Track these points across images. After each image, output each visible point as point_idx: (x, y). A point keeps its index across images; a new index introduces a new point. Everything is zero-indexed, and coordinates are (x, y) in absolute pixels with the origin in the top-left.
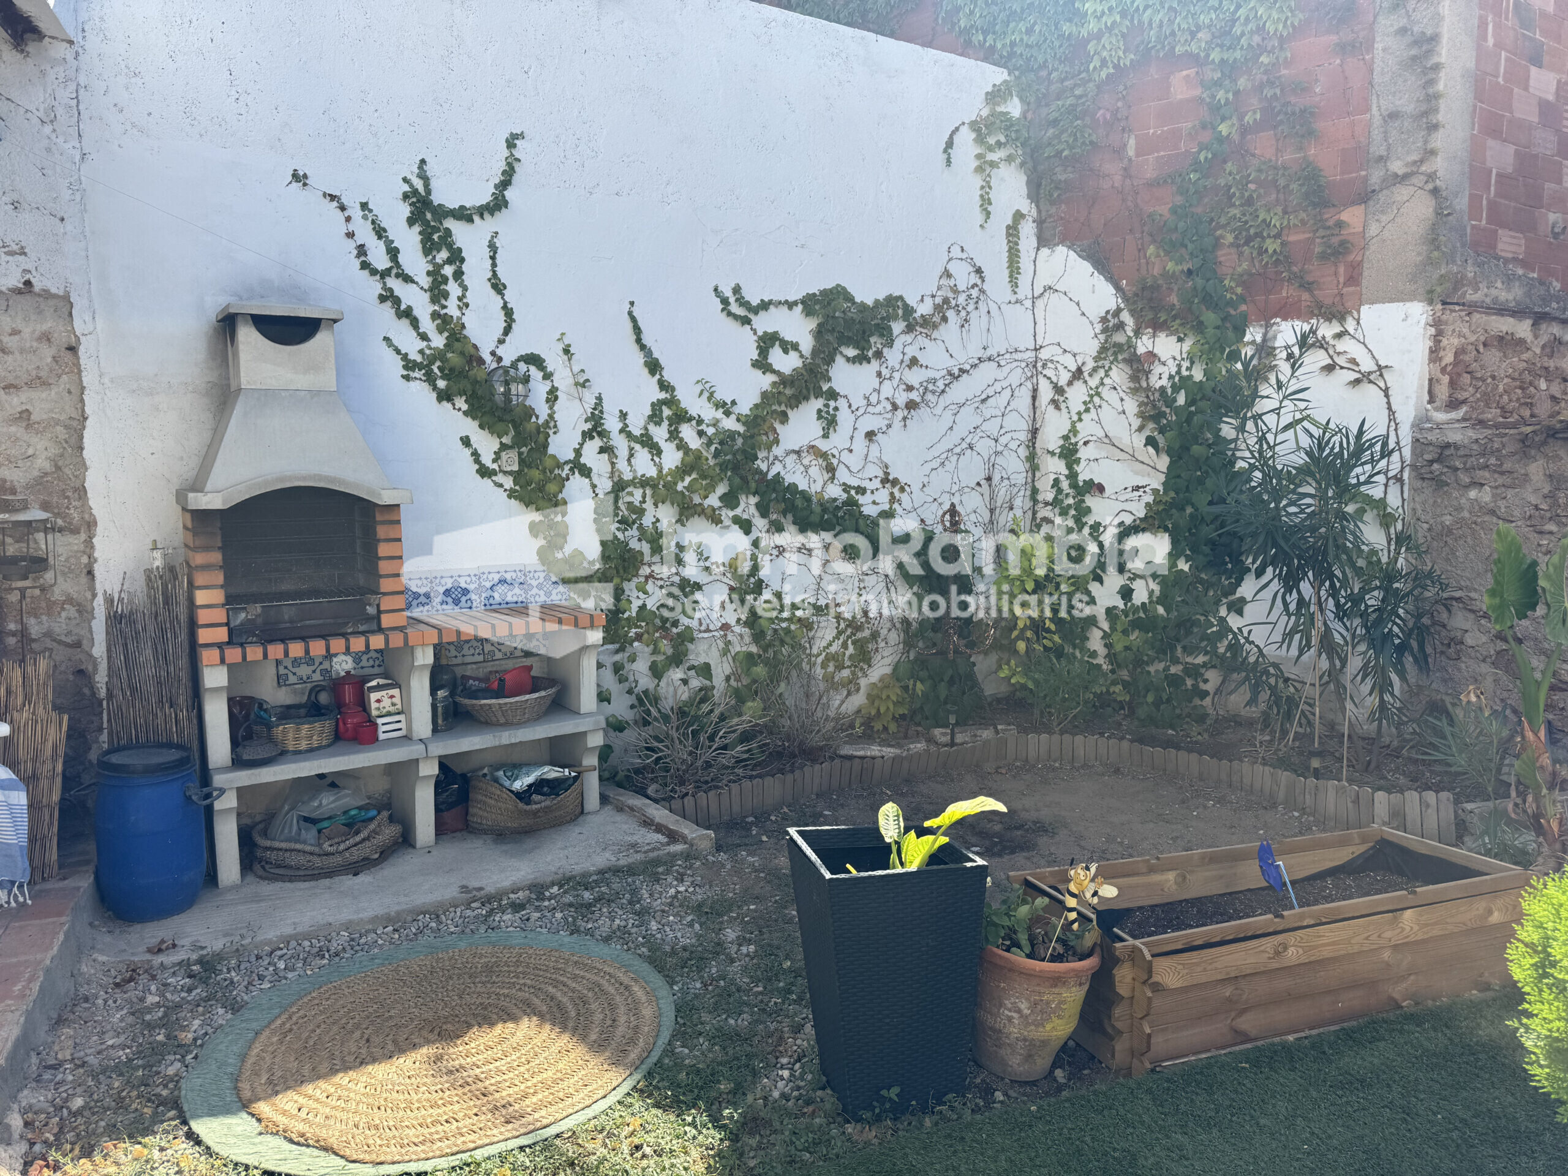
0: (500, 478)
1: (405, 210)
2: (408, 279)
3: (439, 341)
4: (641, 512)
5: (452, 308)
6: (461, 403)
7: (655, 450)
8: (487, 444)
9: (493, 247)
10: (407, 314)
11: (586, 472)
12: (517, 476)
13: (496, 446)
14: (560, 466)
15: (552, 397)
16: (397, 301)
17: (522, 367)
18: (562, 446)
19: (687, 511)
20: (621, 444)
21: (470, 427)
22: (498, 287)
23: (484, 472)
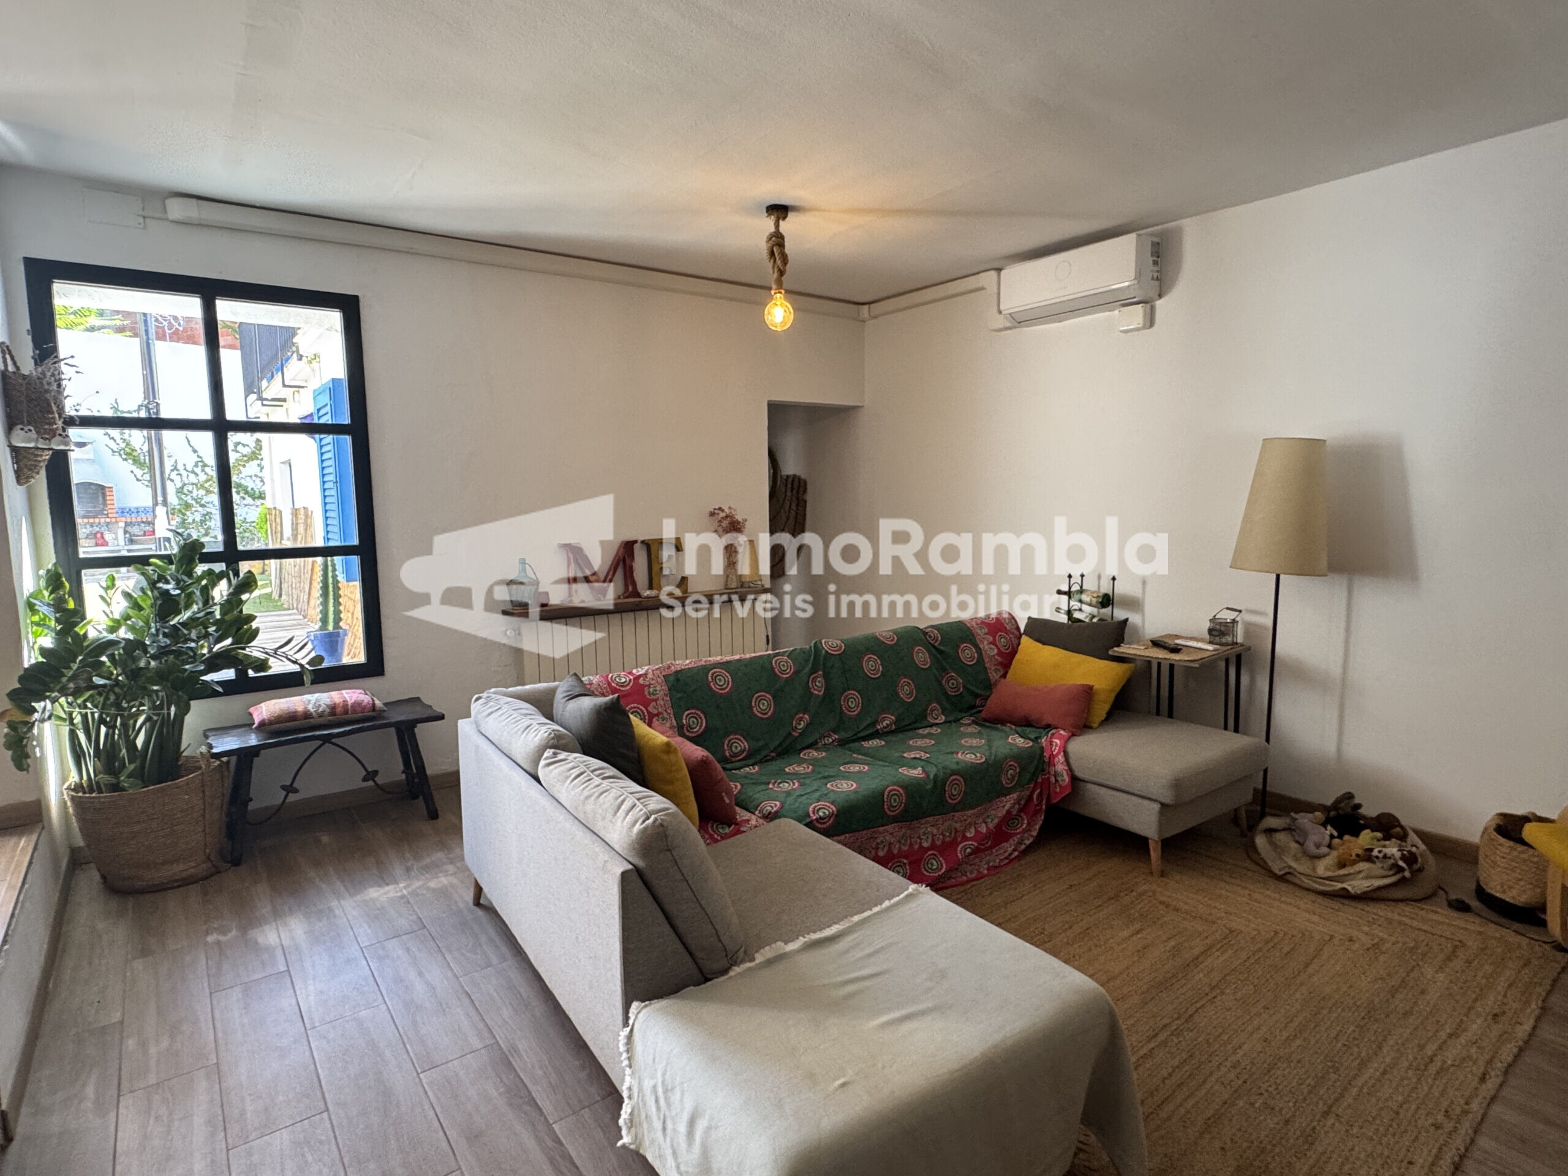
0: (143, 481)
3: (123, 445)
4: (191, 492)
6: (130, 461)
7: (197, 475)
8: (139, 472)
12: (149, 481)
13: (142, 472)
16: (109, 435)
21: (134, 468)
23: (138, 480)
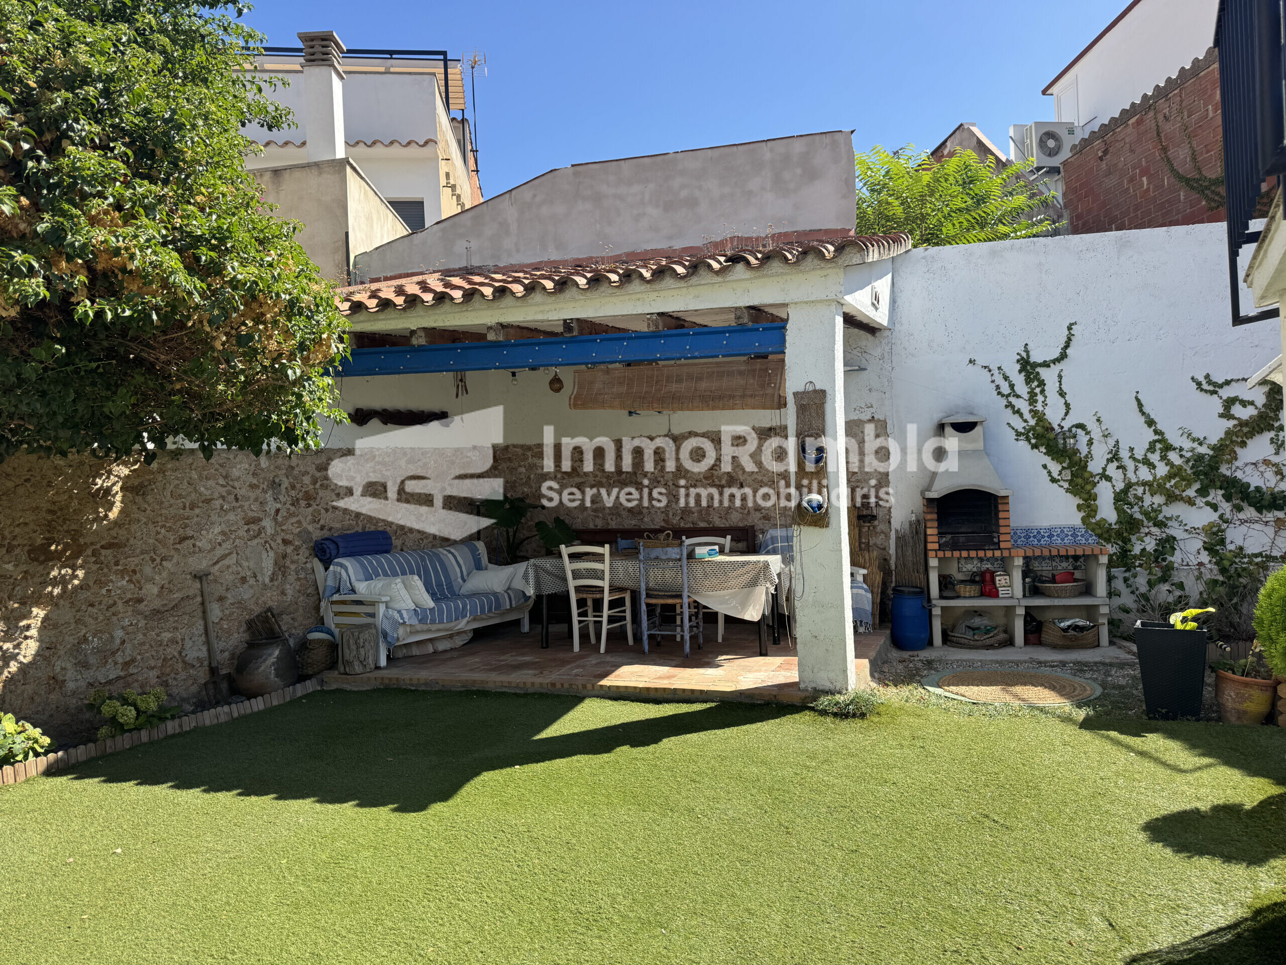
0: (1061, 483)
1: (1018, 367)
2: (1018, 396)
3: (1032, 422)
4: (1141, 499)
5: (1039, 407)
7: (1152, 466)
8: (1055, 468)
9: (1060, 377)
10: (1018, 412)
11: (1109, 479)
12: (1071, 482)
13: (1060, 468)
14: (1092, 475)
15: (1090, 443)
16: (1013, 407)
17: (1074, 430)
18: (1095, 467)
19: (1172, 498)
20: (1130, 465)
21: (1047, 460)
22: (1062, 394)
23: (1053, 480)
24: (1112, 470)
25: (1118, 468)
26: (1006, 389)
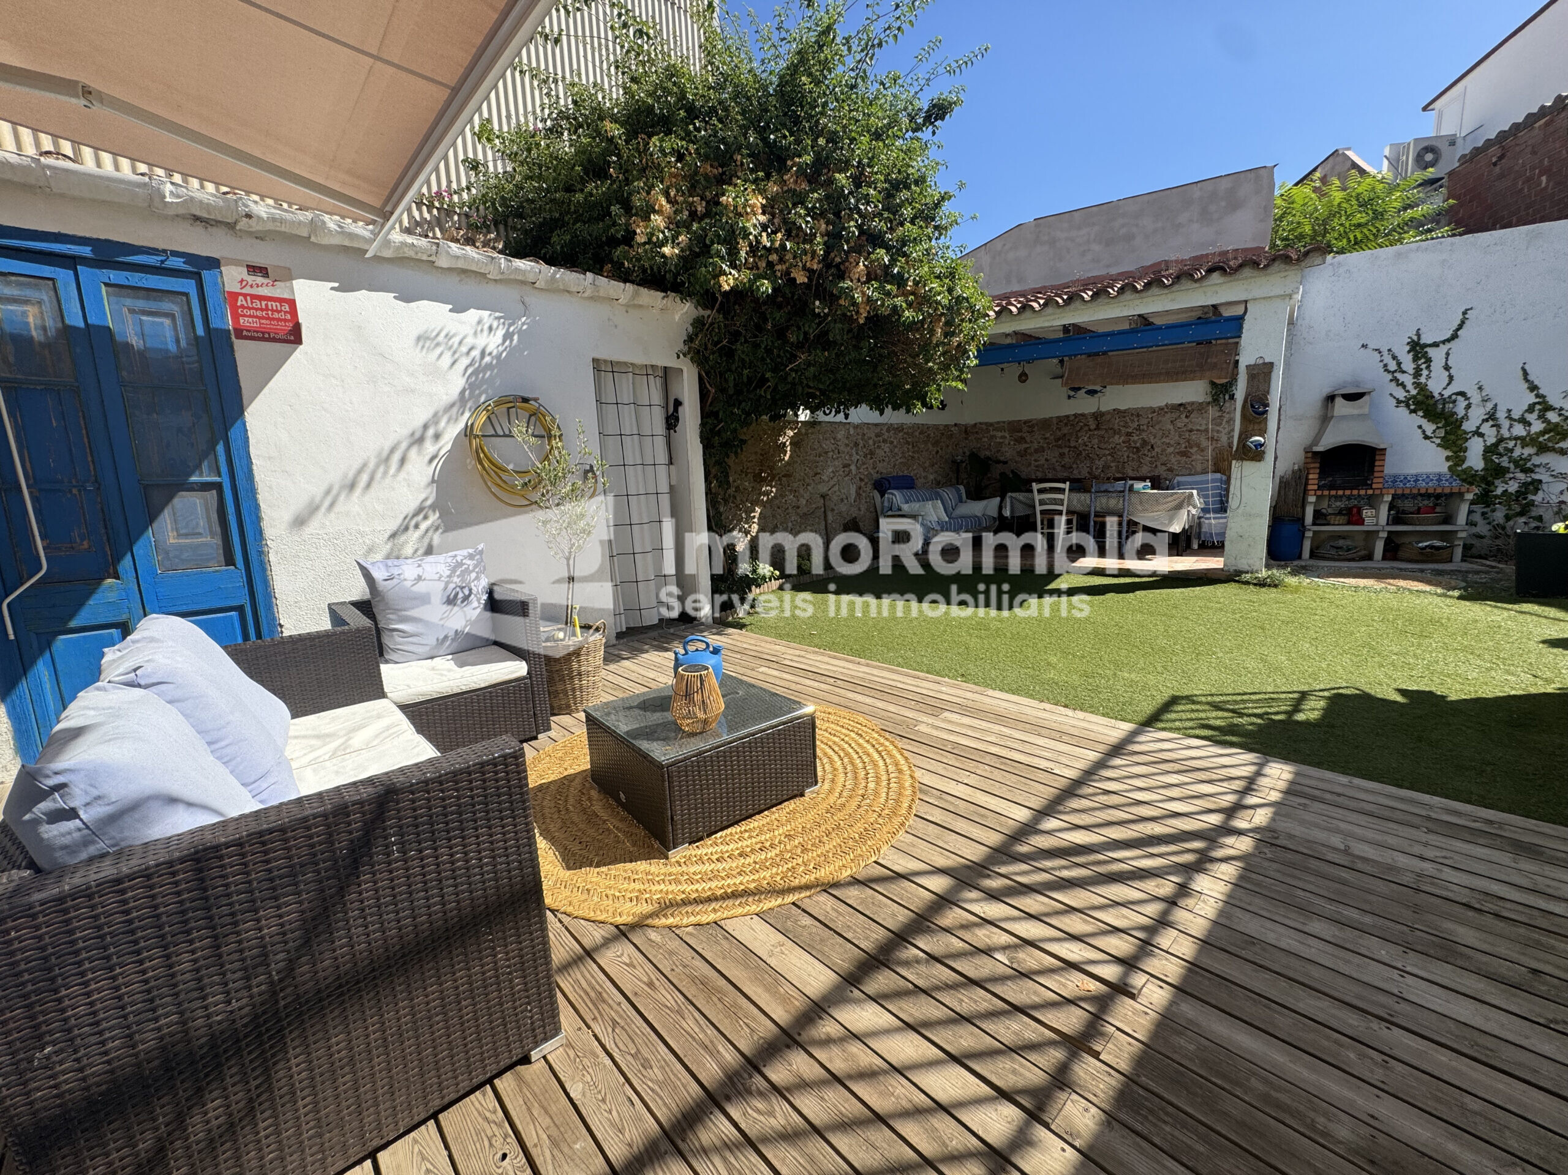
0: (1434, 440)
1: (1408, 348)
2: (1404, 372)
3: (1414, 392)
5: (1423, 380)
6: (1421, 413)
7: (1528, 424)
8: (1429, 428)
9: (1448, 354)
10: (1403, 385)
11: (1481, 435)
12: (1442, 438)
13: (1434, 427)
14: (1466, 433)
15: (1468, 407)
17: (1454, 397)
18: (1469, 426)
19: (1543, 449)
20: (1506, 424)
21: (1424, 423)
22: (1447, 368)
23: (1426, 437)
24: (1486, 429)
25: (1492, 426)
26: (1393, 366)
